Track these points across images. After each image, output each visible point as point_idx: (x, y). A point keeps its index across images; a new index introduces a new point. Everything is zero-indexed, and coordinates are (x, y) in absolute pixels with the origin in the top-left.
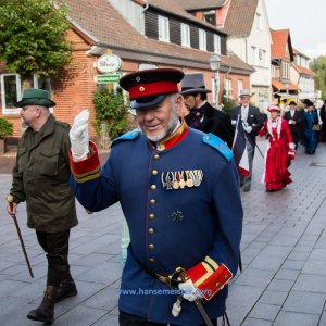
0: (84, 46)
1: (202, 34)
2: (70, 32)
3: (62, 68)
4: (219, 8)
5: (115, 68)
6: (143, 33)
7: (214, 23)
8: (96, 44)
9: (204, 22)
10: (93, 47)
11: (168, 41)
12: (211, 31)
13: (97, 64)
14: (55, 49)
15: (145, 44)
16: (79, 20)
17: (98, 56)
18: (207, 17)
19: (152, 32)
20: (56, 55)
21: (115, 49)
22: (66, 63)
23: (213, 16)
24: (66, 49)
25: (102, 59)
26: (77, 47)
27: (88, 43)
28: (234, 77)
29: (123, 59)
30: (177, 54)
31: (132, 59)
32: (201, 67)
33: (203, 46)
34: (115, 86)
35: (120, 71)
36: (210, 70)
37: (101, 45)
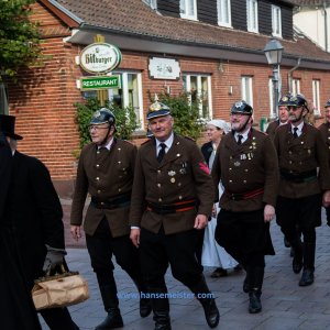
0: (59, 30)
2: (36, 6)
3: (24, 67)
5: (110, 65)
6: (154, 6)
8: (78, 26)
10: (74, 32)
11: (194, 18)
13: (80, 59)
14: (12, 35)
15: (158, 25)
17: (83, 46)
20: (14, 45)
21: (111, 35)
22: (30, 58)
24: (30, 36)
25: (90, 50)
26: (48, 31)
27: (66, 26)
28: (306, 76)
29: (123, 50)
30: (210, 40)
31: (137, 48)
32: (250, 59)
33: (253, 26)
34: (112, 93)
35: (118, 68)
36: (266, 65)
37: (86, 28)
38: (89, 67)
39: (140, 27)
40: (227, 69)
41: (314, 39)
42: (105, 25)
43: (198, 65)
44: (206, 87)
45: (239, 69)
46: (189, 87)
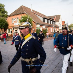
0: (35, 23)
1: (52, 22)
2: (33, 22)
4: (54, 18)
5: (39, 27)
7: (53, 20)
9: (52, 20)
11: (47, 23)
12: (53, 21)
13: (36, 26)
15: (43, 23)
16: (34, 20)
17: (36, 25)
18: (52, 19)
19: (44, 21)
21: (39, 24)
23: (53, 19)
25: (37, 25)
26: (34, 24)
28: (57, 28)
29: (40, 25)
30: (48, 25)
31: (41, 25)
32: (52, 26)
33: (52, 23)
34: (39, 29)
35: (40, 27)
36: (53, 27)
37: (37, 23)
38: (37, 27)
39: (42, 23)
40: (49, 27)
41: (57, 25)
42: (39, 23)
43: (47, 27)
44: (47, 29)
45: (51, 27)
46: (46, 29)
